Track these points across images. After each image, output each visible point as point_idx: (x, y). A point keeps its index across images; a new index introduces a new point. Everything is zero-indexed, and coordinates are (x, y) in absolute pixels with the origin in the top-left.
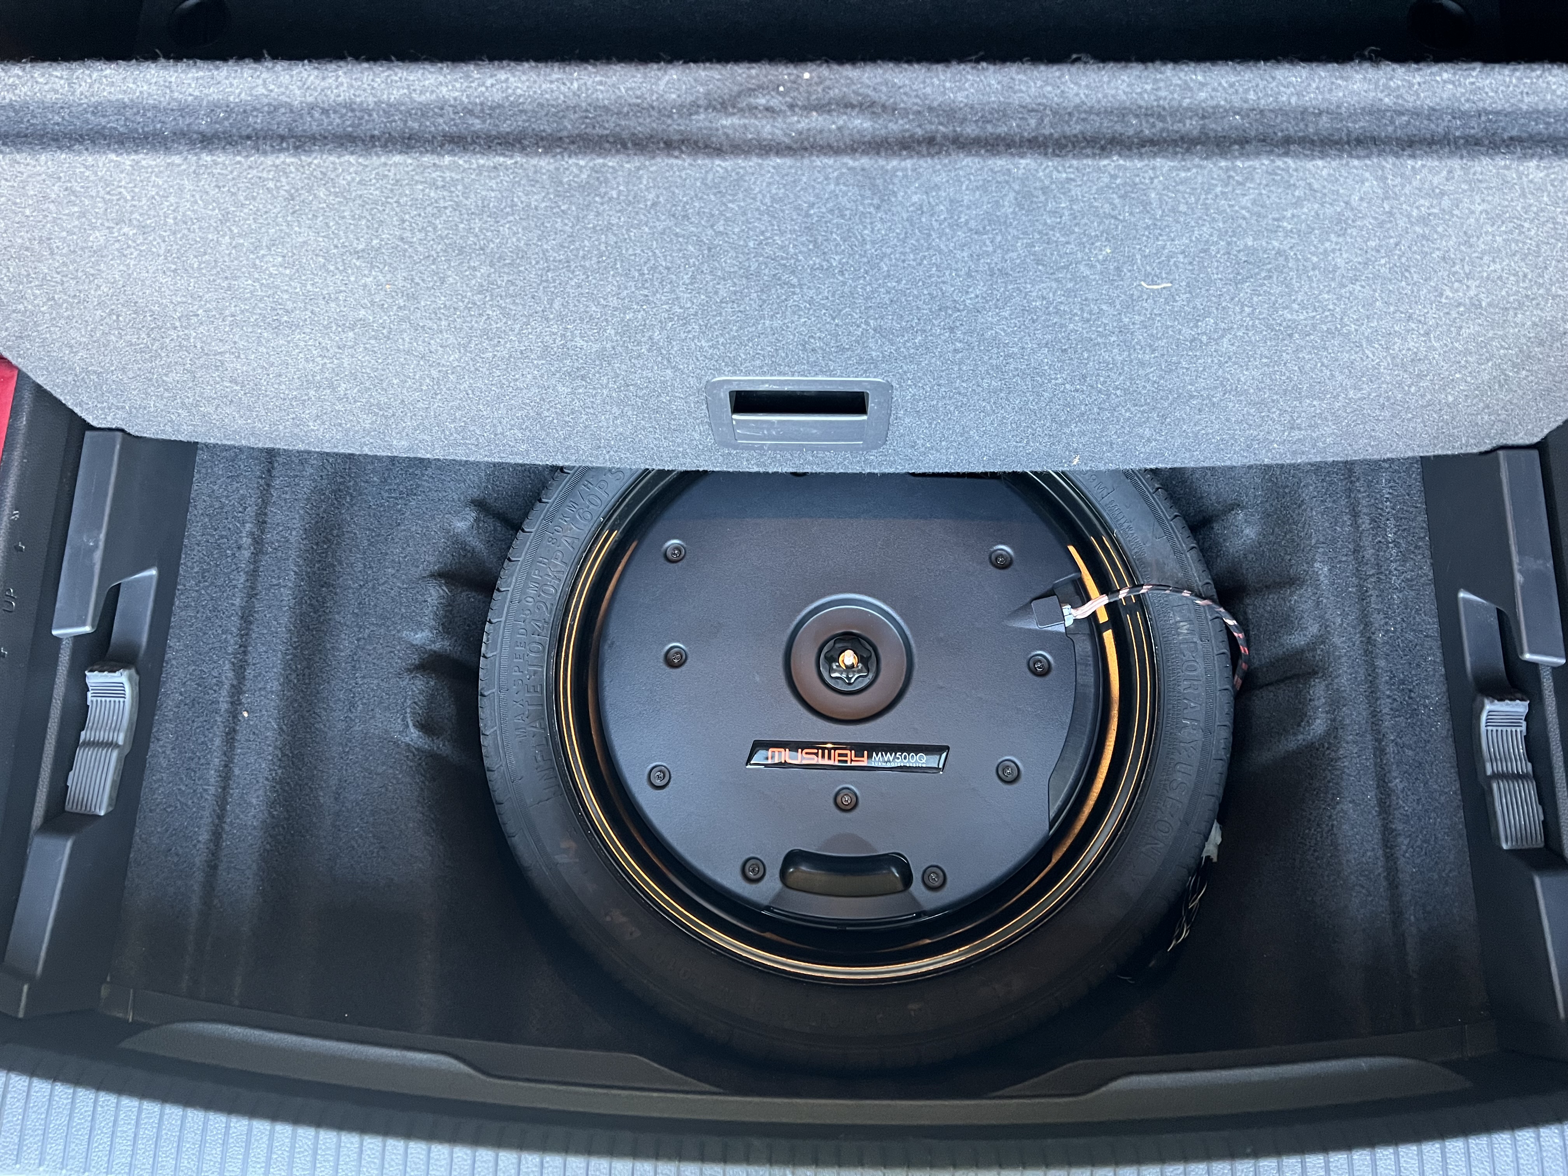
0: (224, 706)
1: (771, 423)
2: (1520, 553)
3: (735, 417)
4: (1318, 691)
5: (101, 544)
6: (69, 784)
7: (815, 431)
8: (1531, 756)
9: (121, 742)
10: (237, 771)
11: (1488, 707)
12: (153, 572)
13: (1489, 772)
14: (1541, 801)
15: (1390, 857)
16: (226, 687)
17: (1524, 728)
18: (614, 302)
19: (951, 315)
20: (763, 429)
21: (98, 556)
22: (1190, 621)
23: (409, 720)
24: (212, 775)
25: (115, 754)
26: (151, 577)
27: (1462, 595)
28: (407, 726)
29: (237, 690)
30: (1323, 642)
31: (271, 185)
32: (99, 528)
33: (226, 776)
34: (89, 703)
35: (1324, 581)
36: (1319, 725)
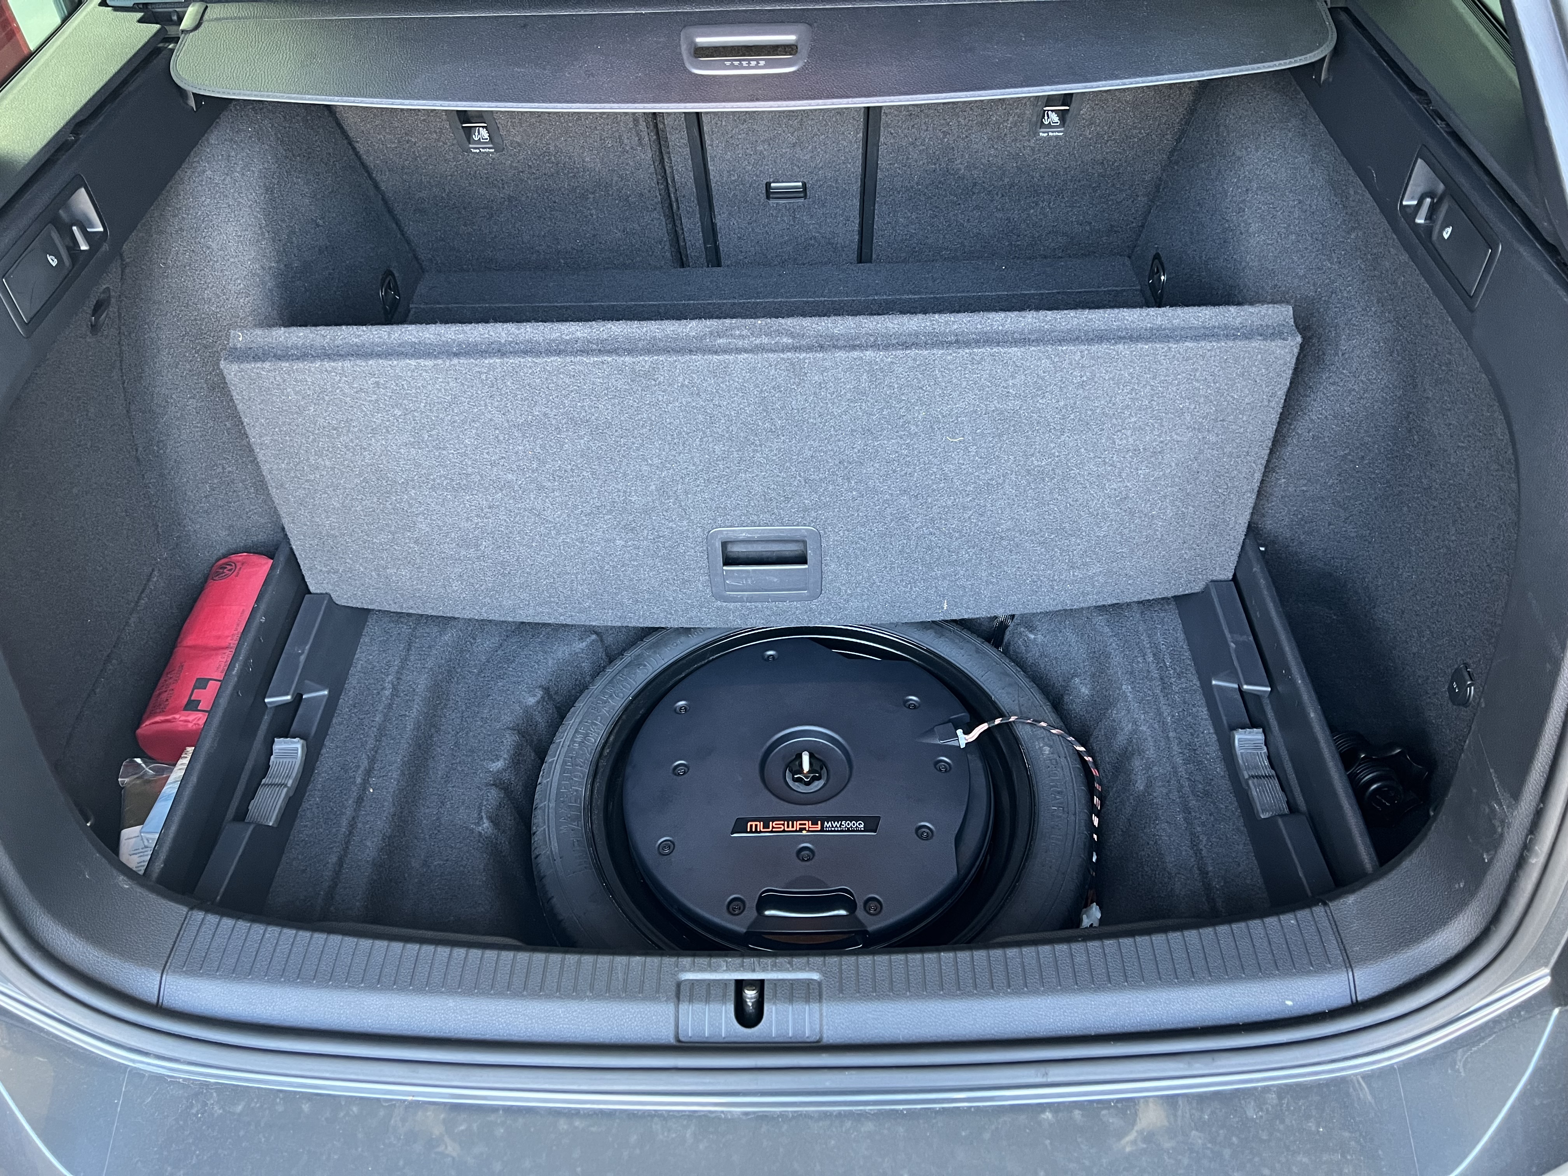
0: (359, 780)
1: (748, 571)
2: (1231, 632)
3: (725, 568)
4: (1137, 763)
5: (306, 652)
6: (250, 808)
7: (776, 580)
8: (1272, 766)
9: (289, 785)
10: (360, 825)
11: (1237, 737)
12: (326, 692)
13: (1246, 777)
14: (1283, 790)
15: (1198, 852)
16: (362, 769)
17: (1265, 750)
18: (656, 461)
19: (846, 468)
20: (742, 578)
21: (303, 658)
22: (1051, 747)
23: (483, 814)
24: (344, 822)
25: (285, 790)
26: (324, 696)
27: (1214, 682)
28: (482, 818)
29: (369, 772)
30: (1136, 733)
31: (483, 377)
32: (306, 644)
33: (352, 825)
34: (271, 763)
35: (1130, 696)
36: (1140, 786)
